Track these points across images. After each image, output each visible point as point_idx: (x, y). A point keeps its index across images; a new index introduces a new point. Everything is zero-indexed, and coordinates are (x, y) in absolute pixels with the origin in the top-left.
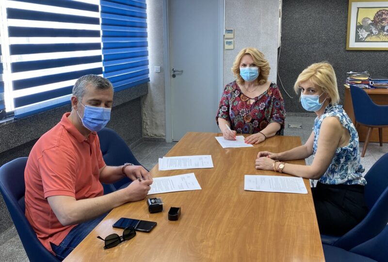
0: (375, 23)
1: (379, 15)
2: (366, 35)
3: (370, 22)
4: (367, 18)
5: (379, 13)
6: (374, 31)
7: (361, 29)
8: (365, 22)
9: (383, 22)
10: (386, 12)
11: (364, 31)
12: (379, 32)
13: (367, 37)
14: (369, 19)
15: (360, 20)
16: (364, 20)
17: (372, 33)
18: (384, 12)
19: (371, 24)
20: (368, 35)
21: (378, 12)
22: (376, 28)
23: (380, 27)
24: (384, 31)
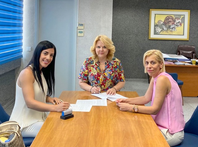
0: (165, 23)
1: (167, 19)
3: (162, 23)
5: (167, 18)
6: (165, 29)
7: (157, 27)
8: (160, 23)
9: (170, 23)
11: (159, 28)
12: (168, 29)
14: (162, 21)
15: (156, 22)
16: (159, 21)
17: (163, 29)
18: (170, 17)
20: (161, 31)
22: (166, 27)
24: (170, 29)
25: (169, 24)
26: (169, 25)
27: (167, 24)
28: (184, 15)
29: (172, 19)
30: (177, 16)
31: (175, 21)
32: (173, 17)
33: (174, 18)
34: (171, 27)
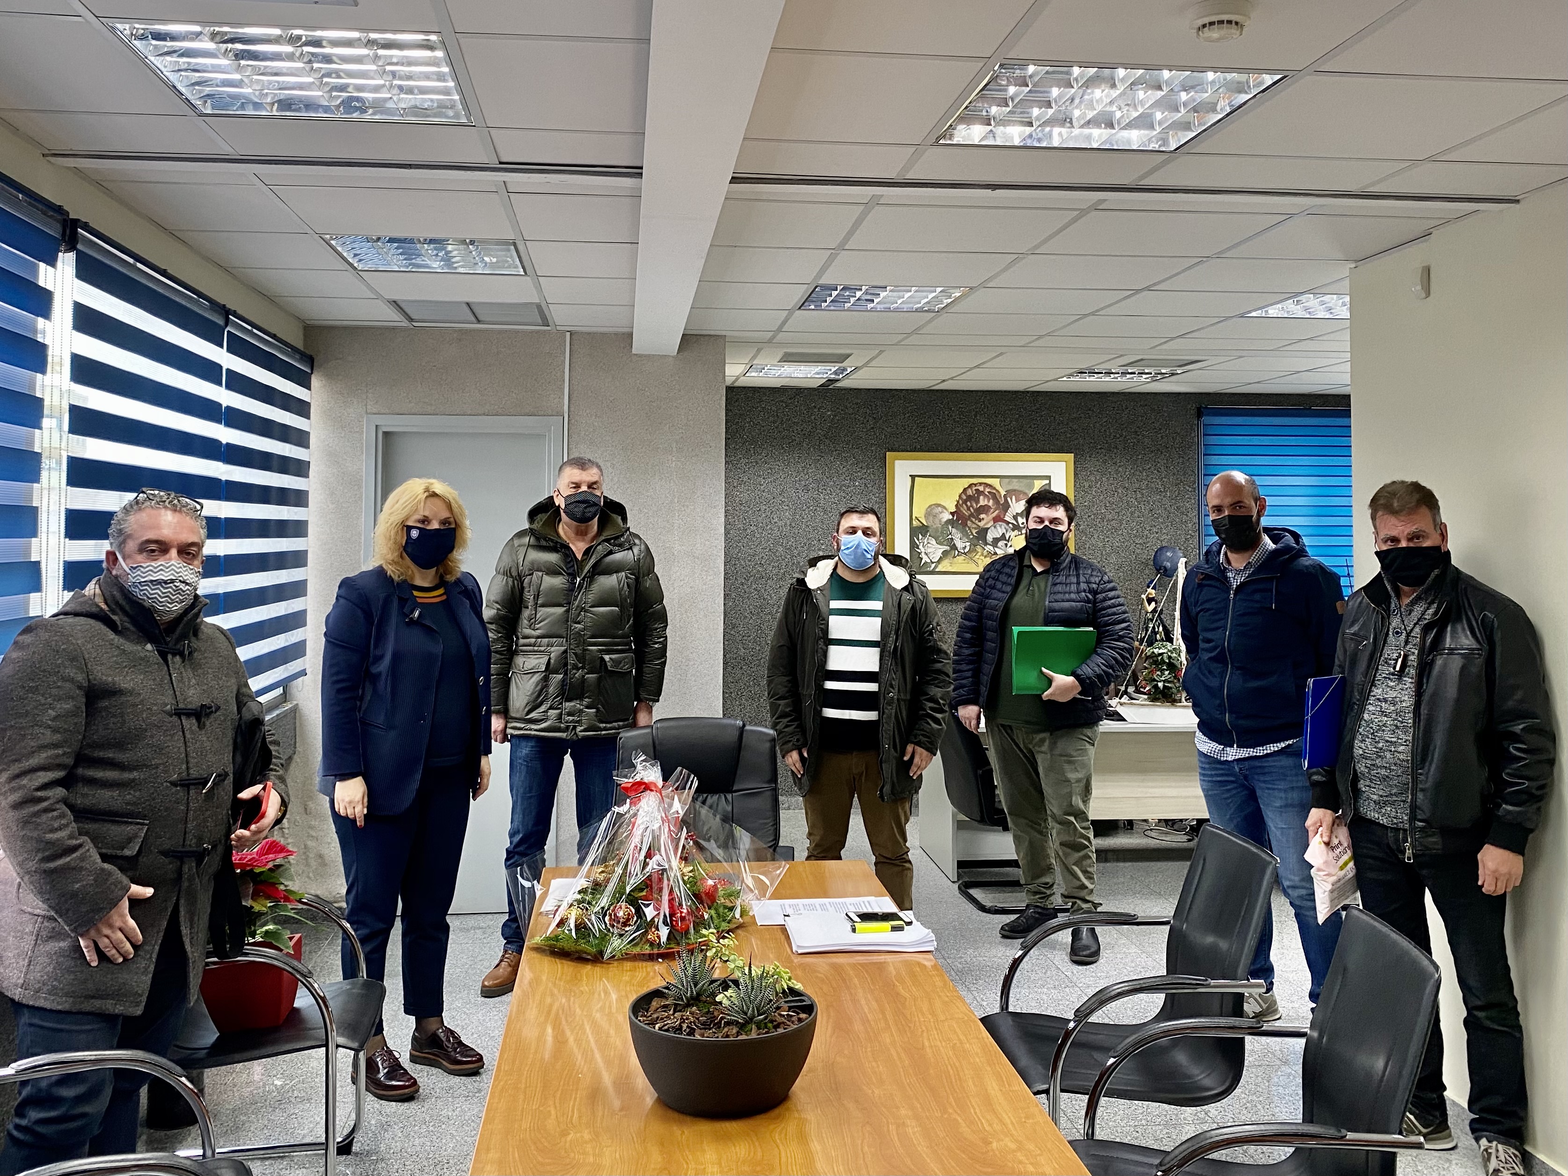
0: (959, 519)
1: (968, 497)
2: (939, 554)
3: (947, 516)
4: (939, 505)
5: (970, 492)
6: (959, 544)
7: (924, 536)
8: (935, 516)
9: (982, 516)
10: (988, 490)
11: (933, 542)
12: (974, 545)
13: (941, 559)
14: (944, 508)
15: (919, 512)
16: (930, 512)
17: (954, 547)
18: (981, 488)
19: (949, 522)
20: (945, 554)
21: (965, 490)
22: (965, 534)
23: (974, 532)
24: (986, 544)
25: (980, 521)
26: (981, 524)
27: (969, 523)
28: (1049, 478)
29: (994, 496)
30: (1015, 485)
31: (1006, 507)
32: (998, 487)
33: (1003, 493)
34: (990, 537)
